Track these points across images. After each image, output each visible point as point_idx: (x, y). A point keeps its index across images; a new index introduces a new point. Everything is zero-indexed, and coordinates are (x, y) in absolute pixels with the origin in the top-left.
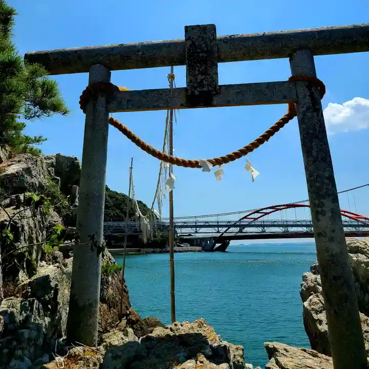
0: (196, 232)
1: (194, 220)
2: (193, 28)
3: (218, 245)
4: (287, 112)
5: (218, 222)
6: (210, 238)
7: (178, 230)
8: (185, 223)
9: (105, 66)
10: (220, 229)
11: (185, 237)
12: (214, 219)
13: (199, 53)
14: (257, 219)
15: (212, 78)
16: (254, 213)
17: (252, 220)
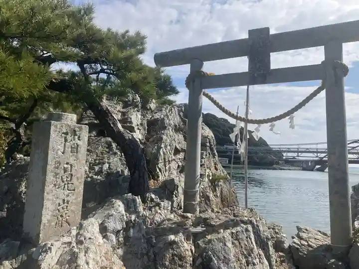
0: (298, 156)
1: (297, 147)
2: (254, 31)
3: (318, 167)
4: (320, 85)
5: (317, 149)
6: (312, 161)
7: (285, 154)
8: (289, 149)
10: (319, 154)
11: (290, 160)
12: (314, 146)
14: (355, 148)
16: (353, 143)
17: (350, 148)
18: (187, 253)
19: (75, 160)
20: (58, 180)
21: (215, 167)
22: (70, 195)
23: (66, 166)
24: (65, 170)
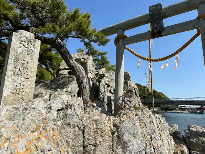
2: (152, 6)
4: (196, 33)
6: (195, 108)
9: (123, 29)
13: (155, 16)
15: (161, 25)
18: (107, 128)
19: (30, 60)
20: (16, 70)
21: (139, 104)
22: (25, 81)
23: (23, 62)
24: (23, 65)
